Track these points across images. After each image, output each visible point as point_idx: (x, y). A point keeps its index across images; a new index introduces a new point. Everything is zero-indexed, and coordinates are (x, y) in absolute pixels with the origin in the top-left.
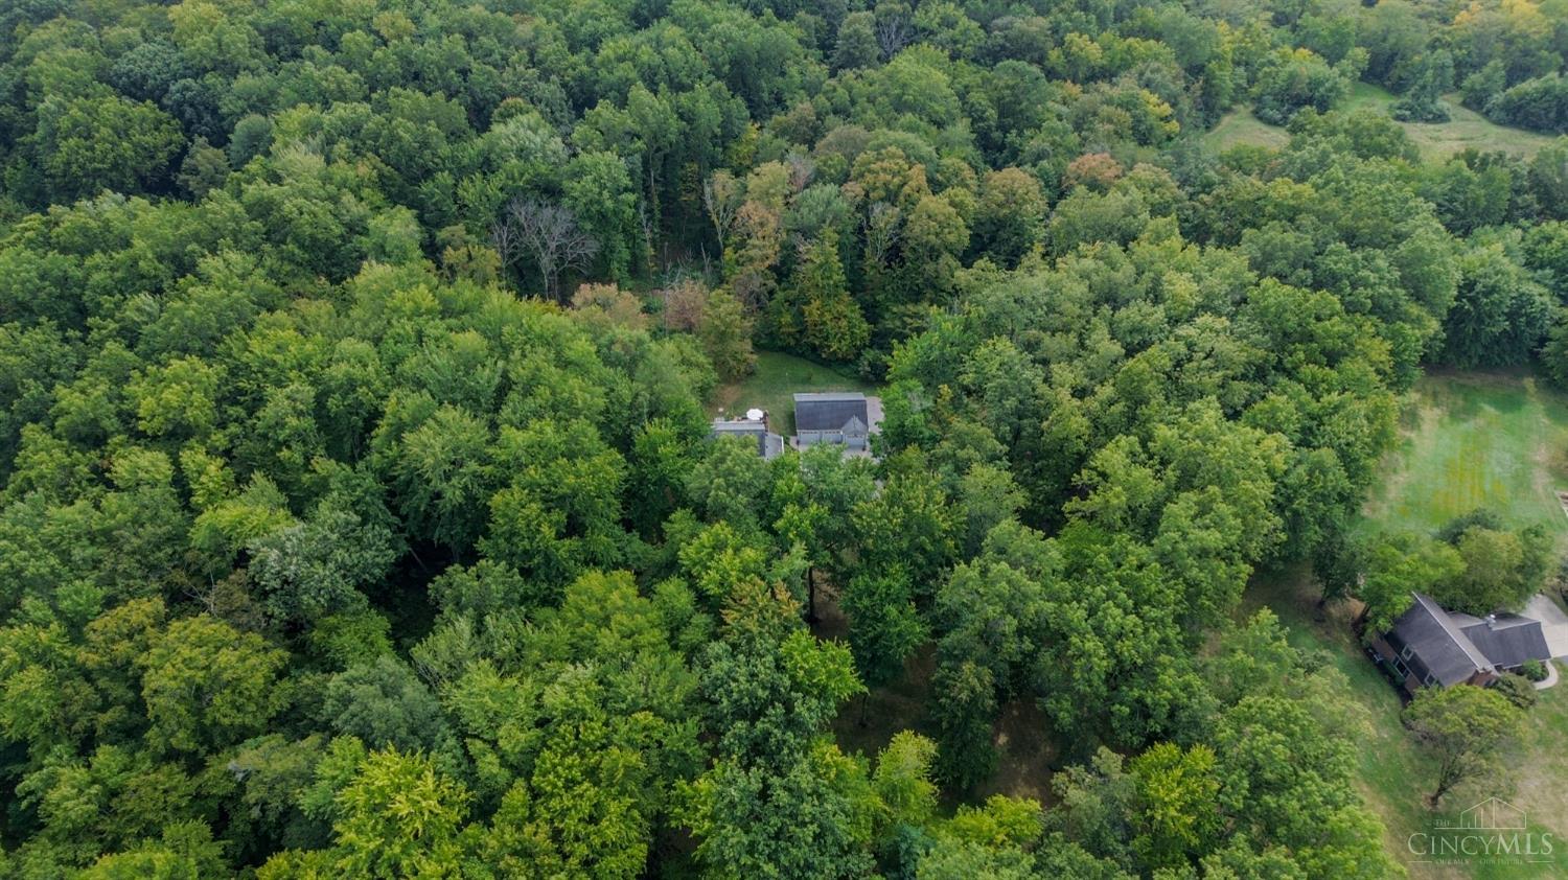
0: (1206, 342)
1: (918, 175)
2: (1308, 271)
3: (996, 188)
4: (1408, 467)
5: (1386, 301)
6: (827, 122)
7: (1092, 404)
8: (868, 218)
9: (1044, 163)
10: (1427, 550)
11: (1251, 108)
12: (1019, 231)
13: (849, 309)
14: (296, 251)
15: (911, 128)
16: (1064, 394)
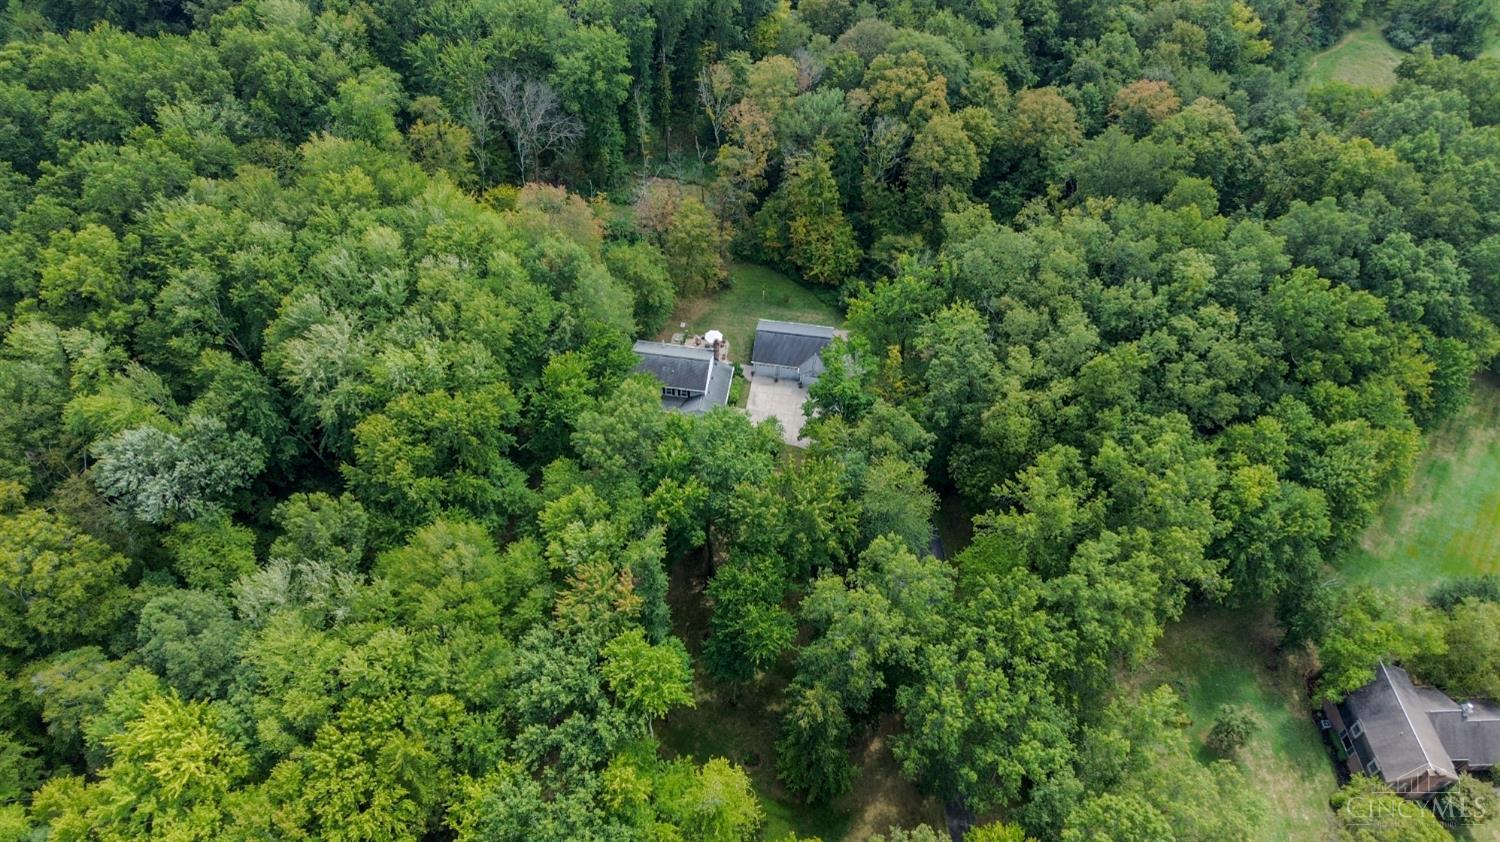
0: (1202, 339)
1: (937, 88)
2: (1356, 262)
3: (1024, 112)
4: (1434, 498)
5: (1445, 309)
6: (859, 10)
7: (1044, 399)
8: (871, 134)
9: (1089, 87)
10: (1405, 621)
11: (1384, 26)
12: (1042, 163)
13: (840, 230)
14: (268, 110)
15: (941, 30)
16: (1015, 382)
